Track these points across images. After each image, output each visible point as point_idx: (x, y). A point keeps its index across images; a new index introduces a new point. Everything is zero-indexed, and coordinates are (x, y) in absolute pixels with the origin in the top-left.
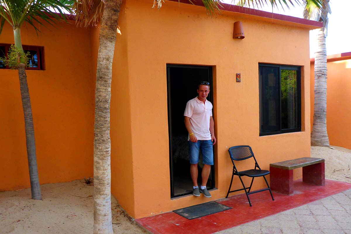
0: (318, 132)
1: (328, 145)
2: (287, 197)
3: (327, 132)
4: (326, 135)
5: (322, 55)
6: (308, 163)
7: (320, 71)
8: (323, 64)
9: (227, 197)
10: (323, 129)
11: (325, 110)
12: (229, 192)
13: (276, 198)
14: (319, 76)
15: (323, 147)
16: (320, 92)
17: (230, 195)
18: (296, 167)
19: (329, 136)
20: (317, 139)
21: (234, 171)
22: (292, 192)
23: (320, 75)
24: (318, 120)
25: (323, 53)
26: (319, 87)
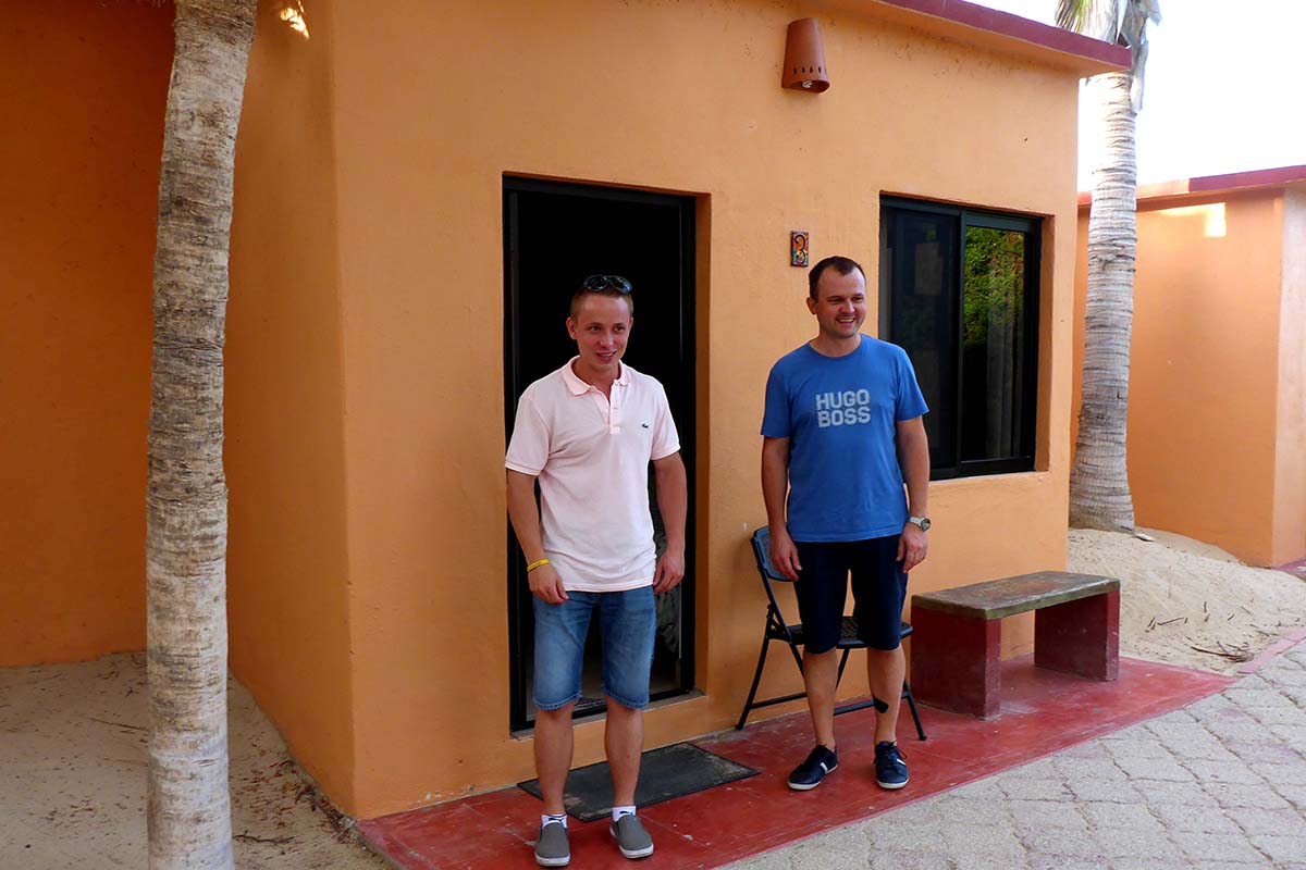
0: (1093, 476)
1: (1130, 524)
2: (975, 726)
3: (1125, 477)
4: (1125, 486)
5: (1121, 180)
6: (1059, 594)
7: (1111, 242)
8: (1122, 215)
9: (739, 727)
10: (1114, 464)
11: (1125, 394)
12: (750, 706)
13: (934, 731)
14: (1108, 262)
15: (1109, 534)
16: (1109, 322)
17: (754, 719)
18: (1011, 610)
19: (1131, 492)
20: (1088, 503)
21: (770, 622)
22: (995, 708)
23: (1110, 257)
24: (1098, 431)
25: (1124, 175)
26: (1104, 303)
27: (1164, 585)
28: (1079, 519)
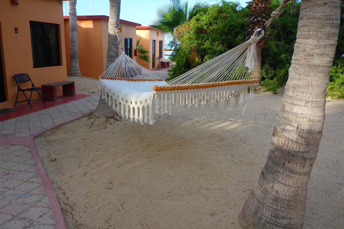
0: (73, 67)
1: (80, 75)
2: (53, 102)
3: (79, 67)
4: (79, 69)
5: (73, 15)
6: (65, 83)
7: (73, 26)
8: (74, 22)
9: (15, 106)
11: (78, 53)
12: (16, 102)
13: (46, 104)
14: (73, 30)
15: (77, 77)
16: (74, 41)
18: (58, 85)
19: (80, 70)
20: (73, 72)
21: (18, 89)
27: (85, 84)
28: (69, 75)
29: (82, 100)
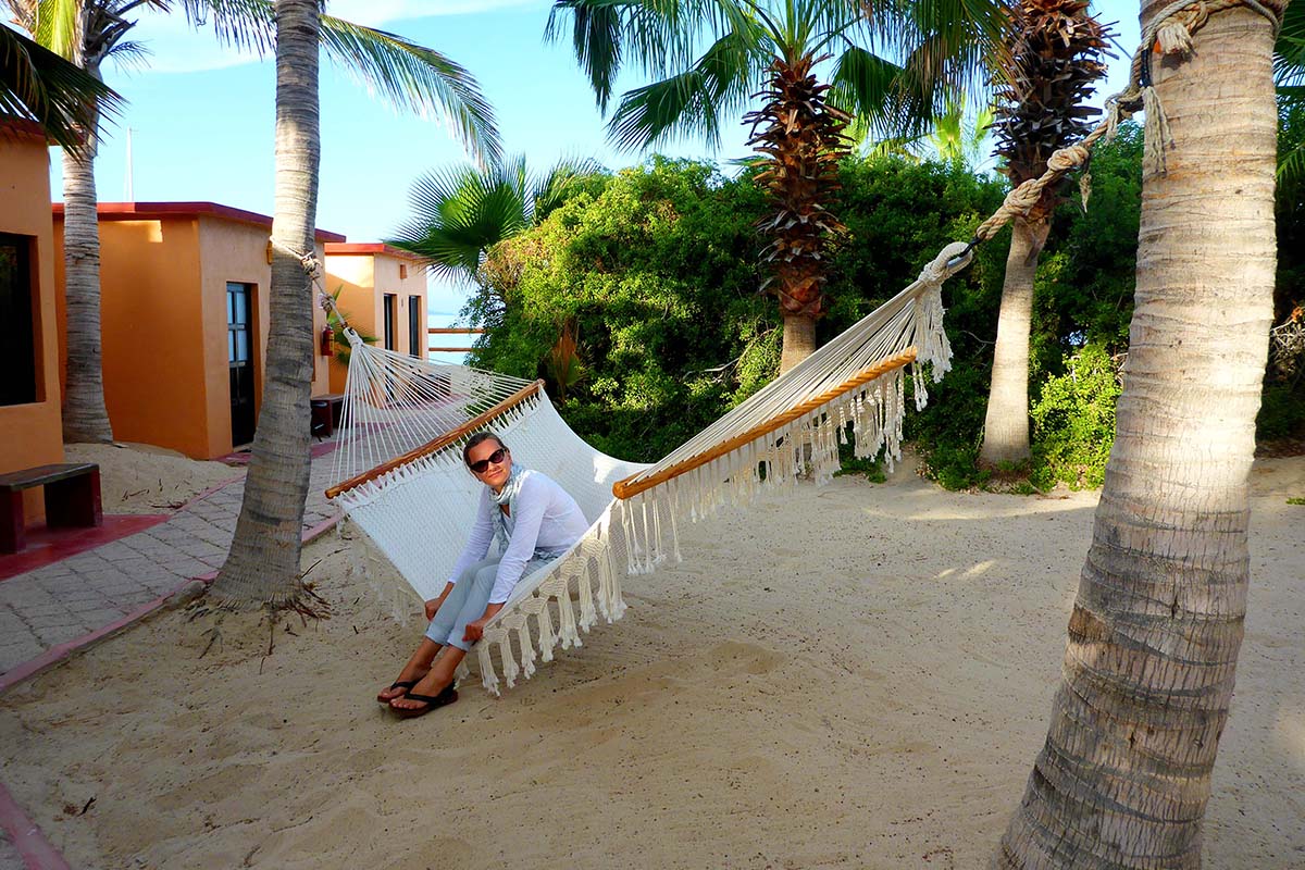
0: (80, 406)
1: (110, 438)
2: (13, 556)
3: (104, 406)
4: (103, 412)
5: (86, 202)
6: (58, 475)
7: (81, 245)
8: (87, 226)
10: (95, 397)
11: (99, 349)
14: (79, 258)
15: (95, 445)
16: (83, 300)
18: (28, 485)
19: (110, 416)
20: (78, 425)
22: (23, 546)
23: (81, 255)
24: (81, 376)
25: (86, 196)
26: (79, 287)
27: (133, 472)
28: (70, 437)
29: (137, 539)
